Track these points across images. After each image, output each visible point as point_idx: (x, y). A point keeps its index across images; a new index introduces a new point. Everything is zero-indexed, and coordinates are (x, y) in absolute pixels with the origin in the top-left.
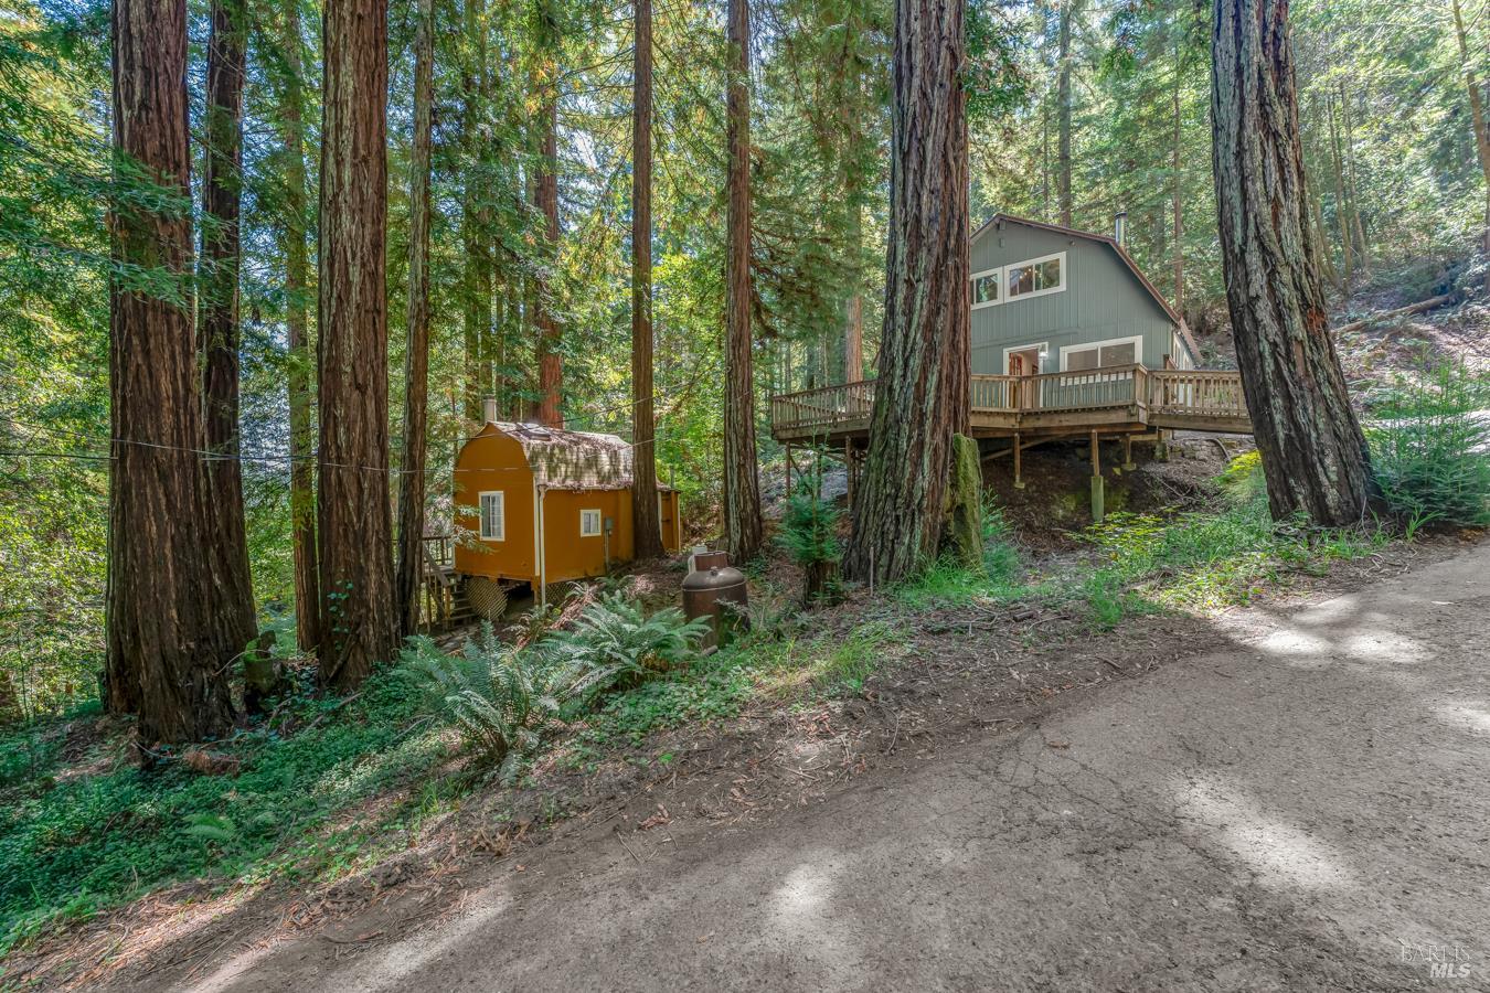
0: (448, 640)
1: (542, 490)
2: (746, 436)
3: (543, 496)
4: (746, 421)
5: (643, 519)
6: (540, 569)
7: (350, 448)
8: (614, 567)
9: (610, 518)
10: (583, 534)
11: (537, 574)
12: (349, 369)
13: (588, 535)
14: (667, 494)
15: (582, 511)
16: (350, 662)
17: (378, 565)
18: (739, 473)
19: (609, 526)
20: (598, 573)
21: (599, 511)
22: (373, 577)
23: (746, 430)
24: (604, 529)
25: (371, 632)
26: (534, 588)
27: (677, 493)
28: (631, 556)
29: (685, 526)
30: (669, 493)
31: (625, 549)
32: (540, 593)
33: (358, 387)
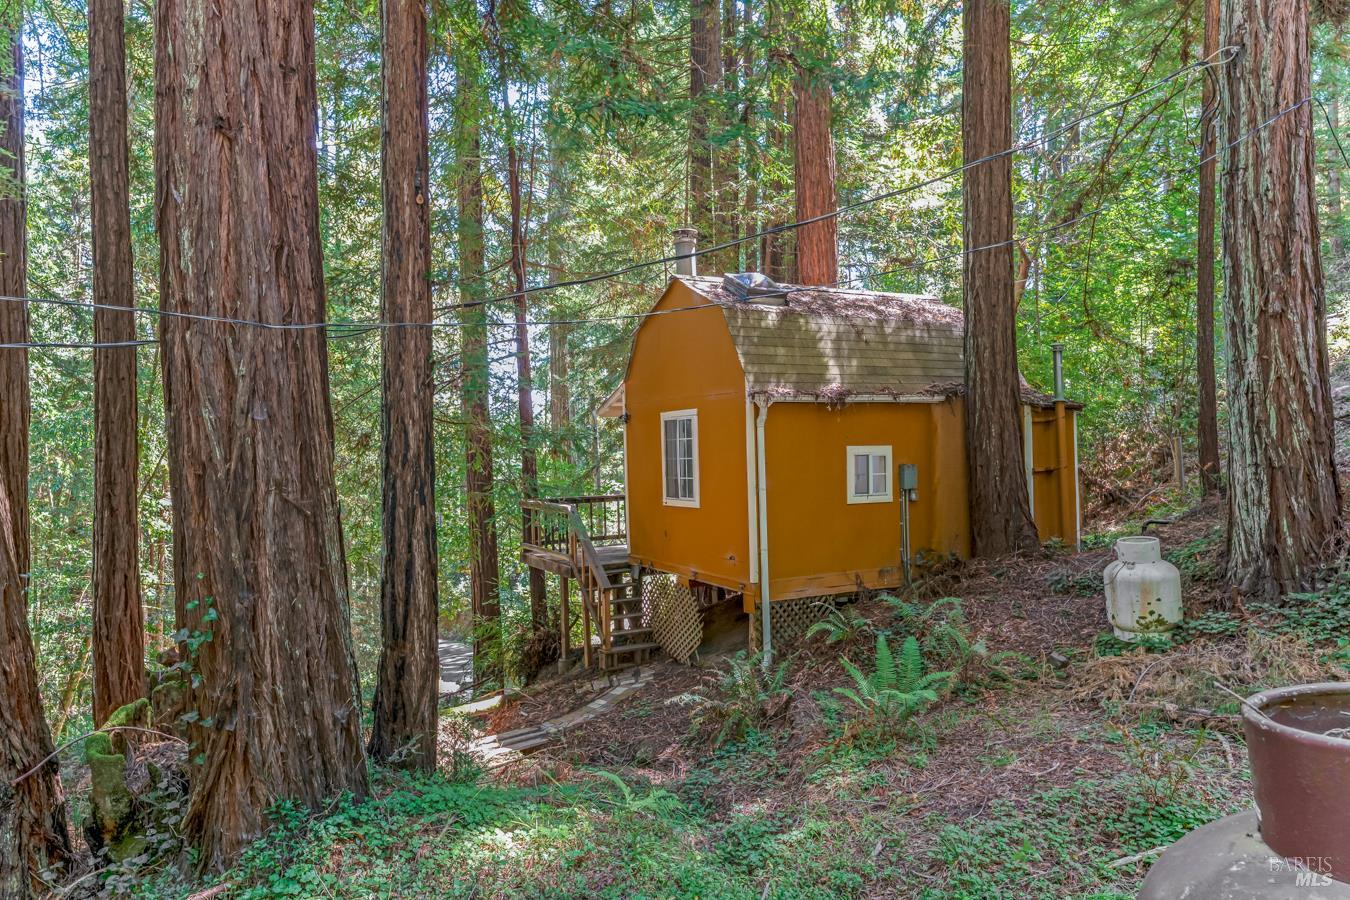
0: (602, 693)
1: (760, 401)
2: (1288, 230)
3: (763, 412)
4: (1288, 187)
5: (987, 466)
6: (758, 568)
7: (204, 276)
8: (923, 571)
9: (915, 462)
10: (852, 498)
11: (753, 578)
12: (194, 83)
13: (863, 500)
14: (1047, 412)
15: (852, 451)
16: (221, 800)
17: (285, 565)
18: (1264, 340)
19: (911, 479)
20: (887, 582)
21: (887, 451)
22: (271, 594)
23: (1289, 216)
24: (900, 489)
25: (268, 729)
26: (748, 607)
27: (1071, 408)
28: (962, 552)
29: (1088, 485)
30: (1050, 409)
31: (949, 532)
32: (759, 620)
33: (221, 125)
